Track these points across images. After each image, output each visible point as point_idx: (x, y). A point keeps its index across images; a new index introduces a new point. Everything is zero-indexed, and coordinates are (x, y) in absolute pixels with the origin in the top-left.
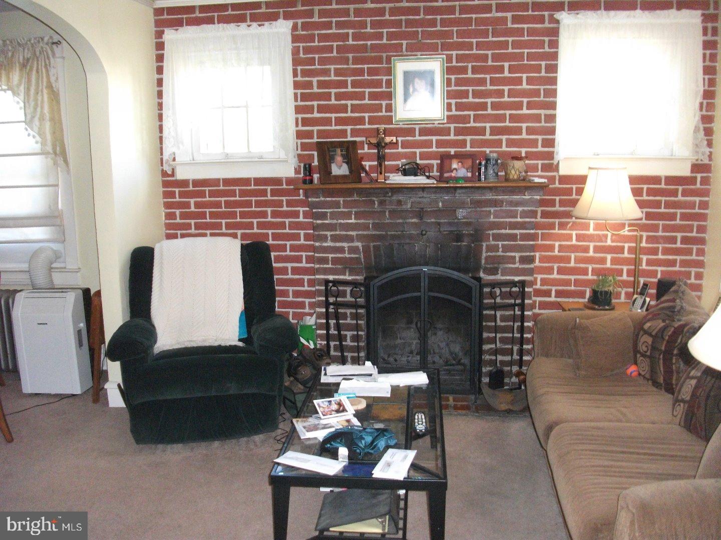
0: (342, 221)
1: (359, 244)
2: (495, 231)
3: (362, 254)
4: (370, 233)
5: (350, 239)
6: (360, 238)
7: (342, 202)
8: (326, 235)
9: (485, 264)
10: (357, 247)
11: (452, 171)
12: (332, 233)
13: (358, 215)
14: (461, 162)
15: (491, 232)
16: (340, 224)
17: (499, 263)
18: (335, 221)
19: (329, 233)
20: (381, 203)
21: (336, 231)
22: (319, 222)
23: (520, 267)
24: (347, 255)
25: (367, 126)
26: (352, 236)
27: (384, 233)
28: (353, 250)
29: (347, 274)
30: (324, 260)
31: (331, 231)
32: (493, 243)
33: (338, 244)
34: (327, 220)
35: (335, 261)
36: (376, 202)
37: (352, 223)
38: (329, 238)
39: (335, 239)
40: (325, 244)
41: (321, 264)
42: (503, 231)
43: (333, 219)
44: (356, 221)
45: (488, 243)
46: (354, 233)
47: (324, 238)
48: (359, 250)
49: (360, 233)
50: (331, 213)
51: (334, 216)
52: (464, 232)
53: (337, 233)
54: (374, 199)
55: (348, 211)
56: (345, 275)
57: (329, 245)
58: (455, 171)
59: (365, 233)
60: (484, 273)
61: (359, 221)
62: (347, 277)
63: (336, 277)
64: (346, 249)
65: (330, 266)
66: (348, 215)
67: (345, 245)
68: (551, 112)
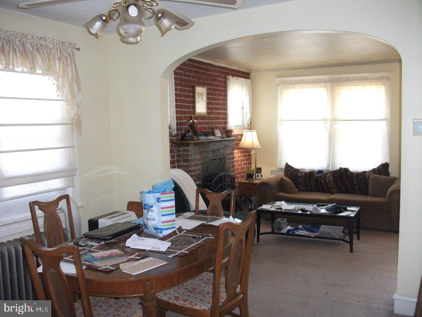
1: (200, 167)
3: (201, 172)
4: (202, 162)
5: (198, 165)
8: (192, 164)
10: (200, 169)
13: (200, 154)
15: (227, 157)
16: (196, 158)
17: (230, 169)
23: (233, 169)
24: (197, 173)
25: (188, 115)
27: (206, 161)
31: (193, 162)
32: (227, 161)
35: (195, 176)
42: (229, 157)
52: (222, 158)
53: (195, 163)
66: (197, 155)
67: (197, 168)
68: (225, 112)
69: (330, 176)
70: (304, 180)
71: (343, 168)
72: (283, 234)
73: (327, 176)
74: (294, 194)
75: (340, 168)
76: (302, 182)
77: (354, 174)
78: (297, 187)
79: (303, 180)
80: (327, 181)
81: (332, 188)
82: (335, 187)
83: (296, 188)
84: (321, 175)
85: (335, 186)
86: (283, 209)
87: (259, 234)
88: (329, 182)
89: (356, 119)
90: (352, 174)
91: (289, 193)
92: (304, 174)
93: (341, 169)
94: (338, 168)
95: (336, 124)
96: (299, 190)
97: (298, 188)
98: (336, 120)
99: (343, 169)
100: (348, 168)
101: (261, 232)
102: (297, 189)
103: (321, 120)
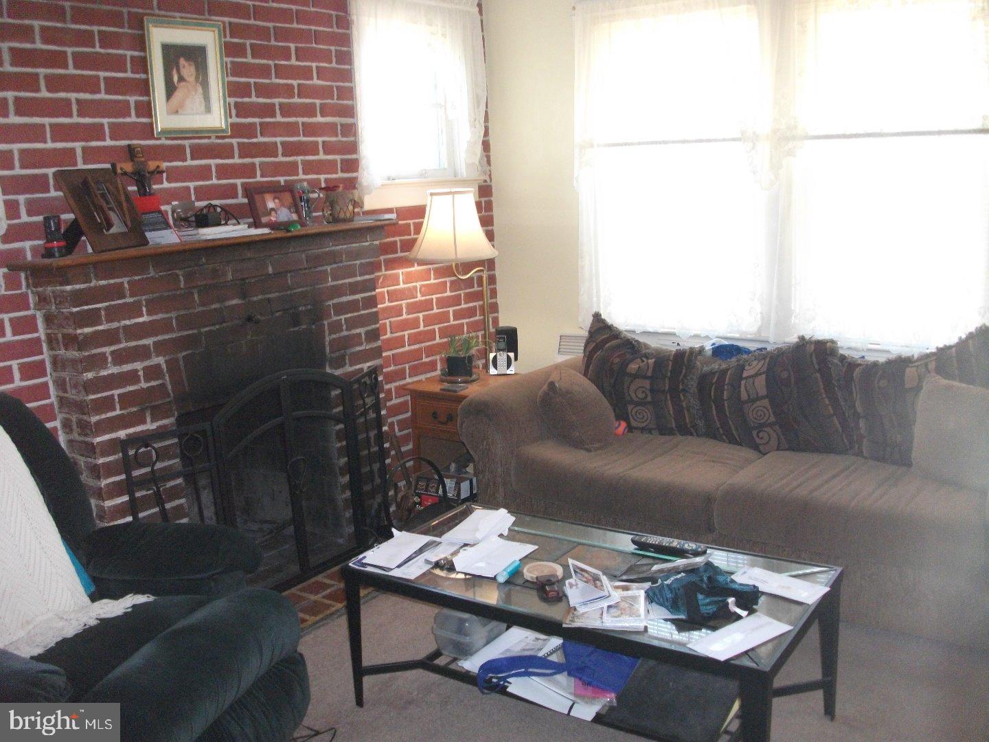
0: (127, 322)
1: (161, 360)
2: (336, 301)
3: (167, 378)
4: (174, 335)
5: (143, 353)
6: (160, 348)
7: (126, 285)
8: (104, 354)
9: (330, 353)
10: (158, 366)
11: (269, 214)
12: (113, 348)
13: (153, 307)
14: (278, 198)
15: (330, 303)
16: (125, 327)
17: (346, 348)
18: (115, 325)
19: (107, 350)
20: (189, 277)
21: (119, 342)
22: (87, 330)
23: (367, 348)
24: (144, 385)
25: (109, 142)
26: (146, 347)
27: (195, 331)
28: (153, 372)
29: (148, 420)
30: (107, 404)
31: (111, 344)
32: (335, 318)
33: (127, 368)
34: (101, 324)
35: (125, 400)
36: (182, 278)
37: (144, 323)
38: (110, 359)
39: (119, 358)
40: (104, 373)
41: (102, 413)
42: (345, 299)
43: (112, 321)
44: (151, 318)
45: (330, 320)
46: (149, 341)
47: (100, 361)
48: (162, 370)
49: (160, 338)
50: (107, 308)
51: (112, 314)
52: (300, 309)
53: (122, 346)
54: (177, 271)
55: (135, 302)
56: (144, 422)
57: (110, 372)
58: (273, 213)
59: (166, 337)
60: (332, 367)
61: (155, 317)
62: (150, 426)
63: (131, 431)
64: (141, 373)
65: (118, 412)
66: (134, 310)
67: (138, 366)
68: (348, 120)
69: (757, 375)
70: (652, 390)
71: (810, 342)
72: (465, 677)
73: (745, 374)
74: (600, 448)
75: (802, 338)
76: (641, 395)
77: (857, 371)
78: (622, 415)
79: (648, 386)
80: (744, 396)
81: (760, 427)
82: (771, 425)
83: (618, 418)
84: (724, 366)
85: (772, 419)
86: (458, 568)
87: (359, 671)
88: (752, 401)
89: (877, 130)
90: (849, 365)
91: (578, 444)
92: (651, 361)
93: (803, 343)
94: (793, 339)
95: (790, 153)
96: (630, 429)
97: (627, 420)
98: (794, 138)
99: (813, 347)
100: (833, 342)
101: (366, 662)
102: (623, 424)
103: (734, 140)
